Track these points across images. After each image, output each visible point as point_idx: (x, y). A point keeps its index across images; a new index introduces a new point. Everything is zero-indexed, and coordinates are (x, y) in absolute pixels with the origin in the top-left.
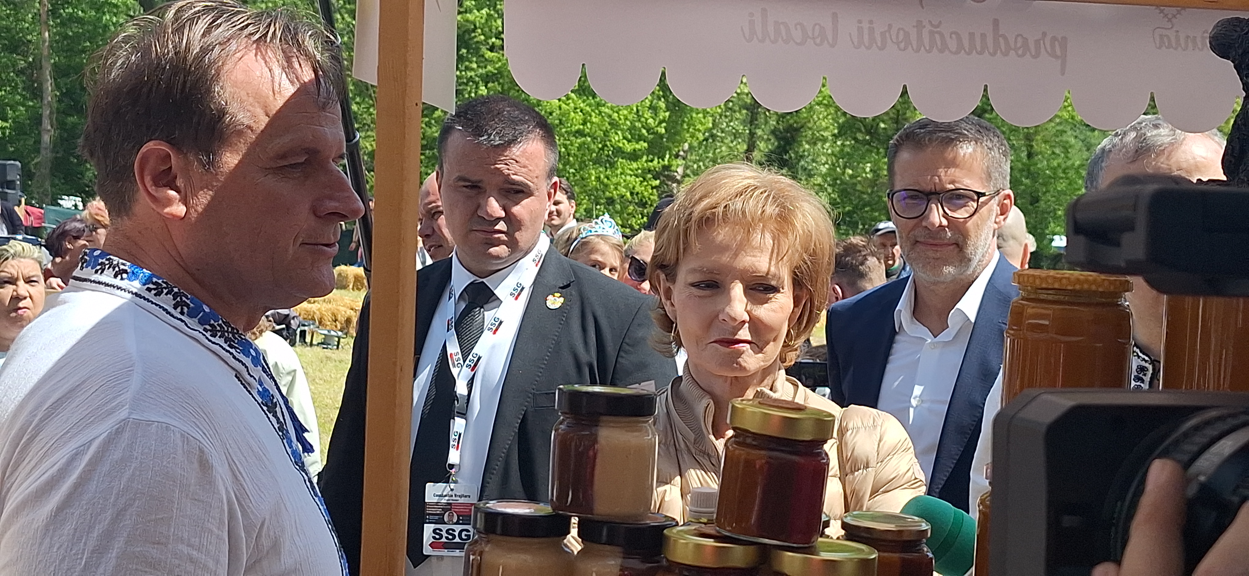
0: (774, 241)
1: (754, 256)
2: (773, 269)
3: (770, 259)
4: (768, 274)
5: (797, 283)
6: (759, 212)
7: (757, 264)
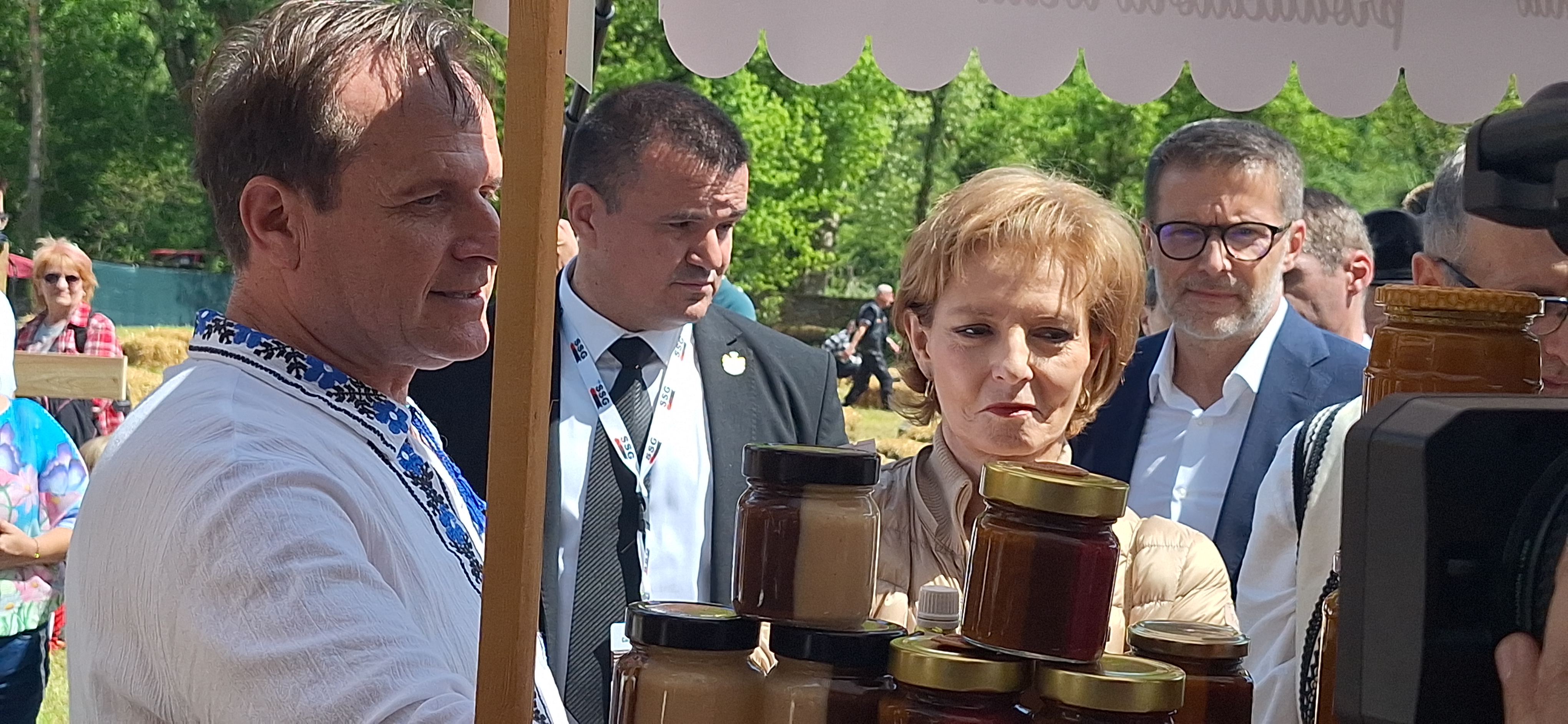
0: (1066, 271)
1: (1039, 291)
2: (1064, 307)
3: (1061, 294)
4: (1058, 314)
5: (1095, 326)
6: (1047, 232)
7: (1043, 301)
